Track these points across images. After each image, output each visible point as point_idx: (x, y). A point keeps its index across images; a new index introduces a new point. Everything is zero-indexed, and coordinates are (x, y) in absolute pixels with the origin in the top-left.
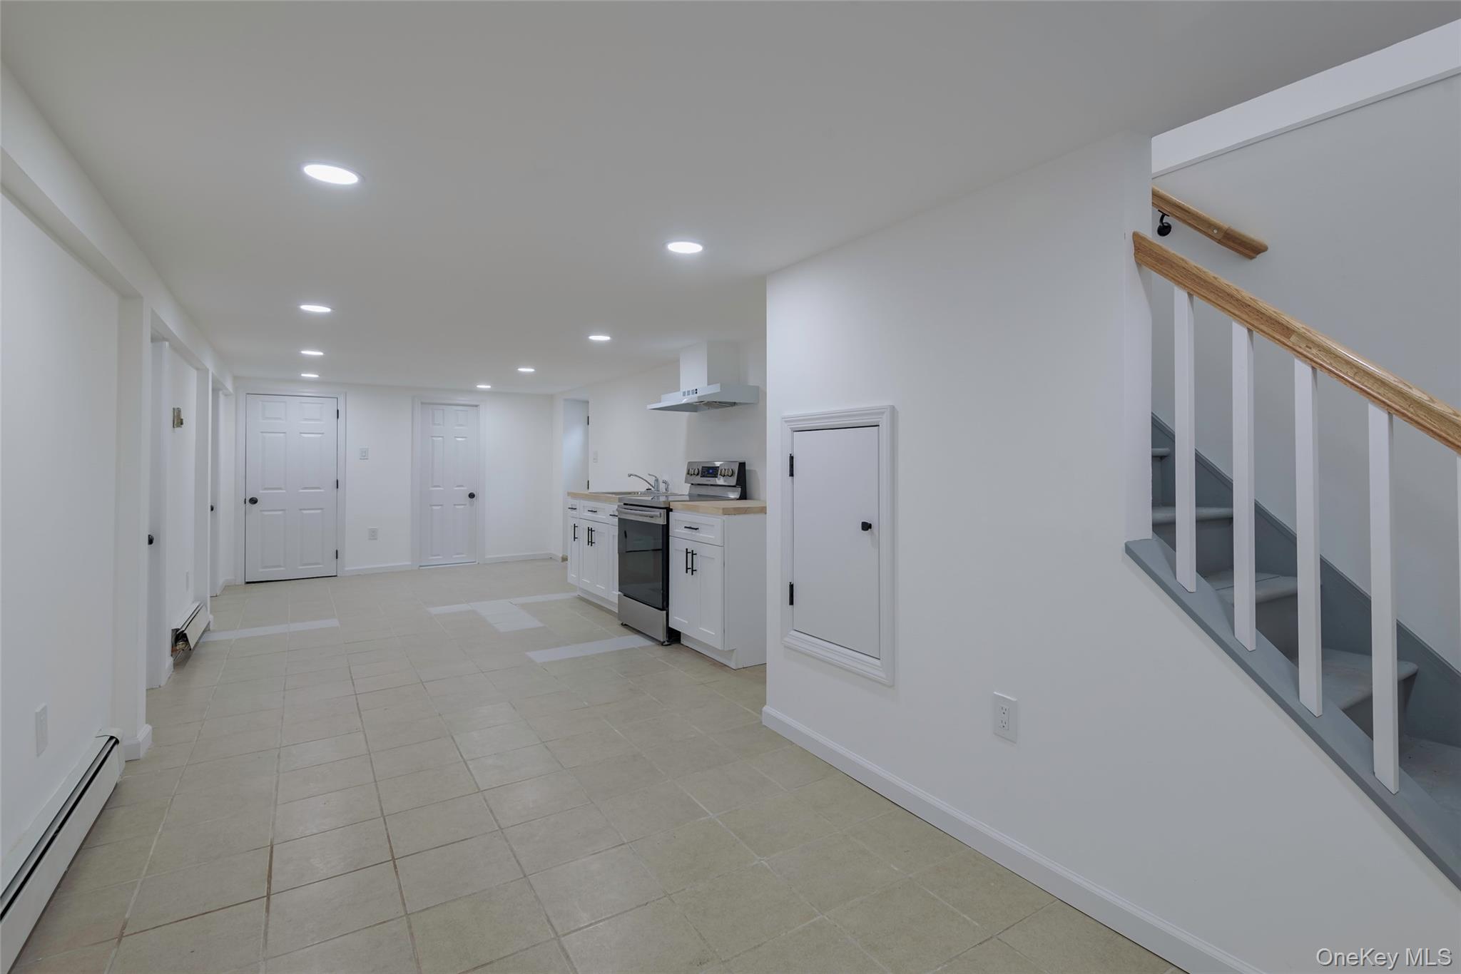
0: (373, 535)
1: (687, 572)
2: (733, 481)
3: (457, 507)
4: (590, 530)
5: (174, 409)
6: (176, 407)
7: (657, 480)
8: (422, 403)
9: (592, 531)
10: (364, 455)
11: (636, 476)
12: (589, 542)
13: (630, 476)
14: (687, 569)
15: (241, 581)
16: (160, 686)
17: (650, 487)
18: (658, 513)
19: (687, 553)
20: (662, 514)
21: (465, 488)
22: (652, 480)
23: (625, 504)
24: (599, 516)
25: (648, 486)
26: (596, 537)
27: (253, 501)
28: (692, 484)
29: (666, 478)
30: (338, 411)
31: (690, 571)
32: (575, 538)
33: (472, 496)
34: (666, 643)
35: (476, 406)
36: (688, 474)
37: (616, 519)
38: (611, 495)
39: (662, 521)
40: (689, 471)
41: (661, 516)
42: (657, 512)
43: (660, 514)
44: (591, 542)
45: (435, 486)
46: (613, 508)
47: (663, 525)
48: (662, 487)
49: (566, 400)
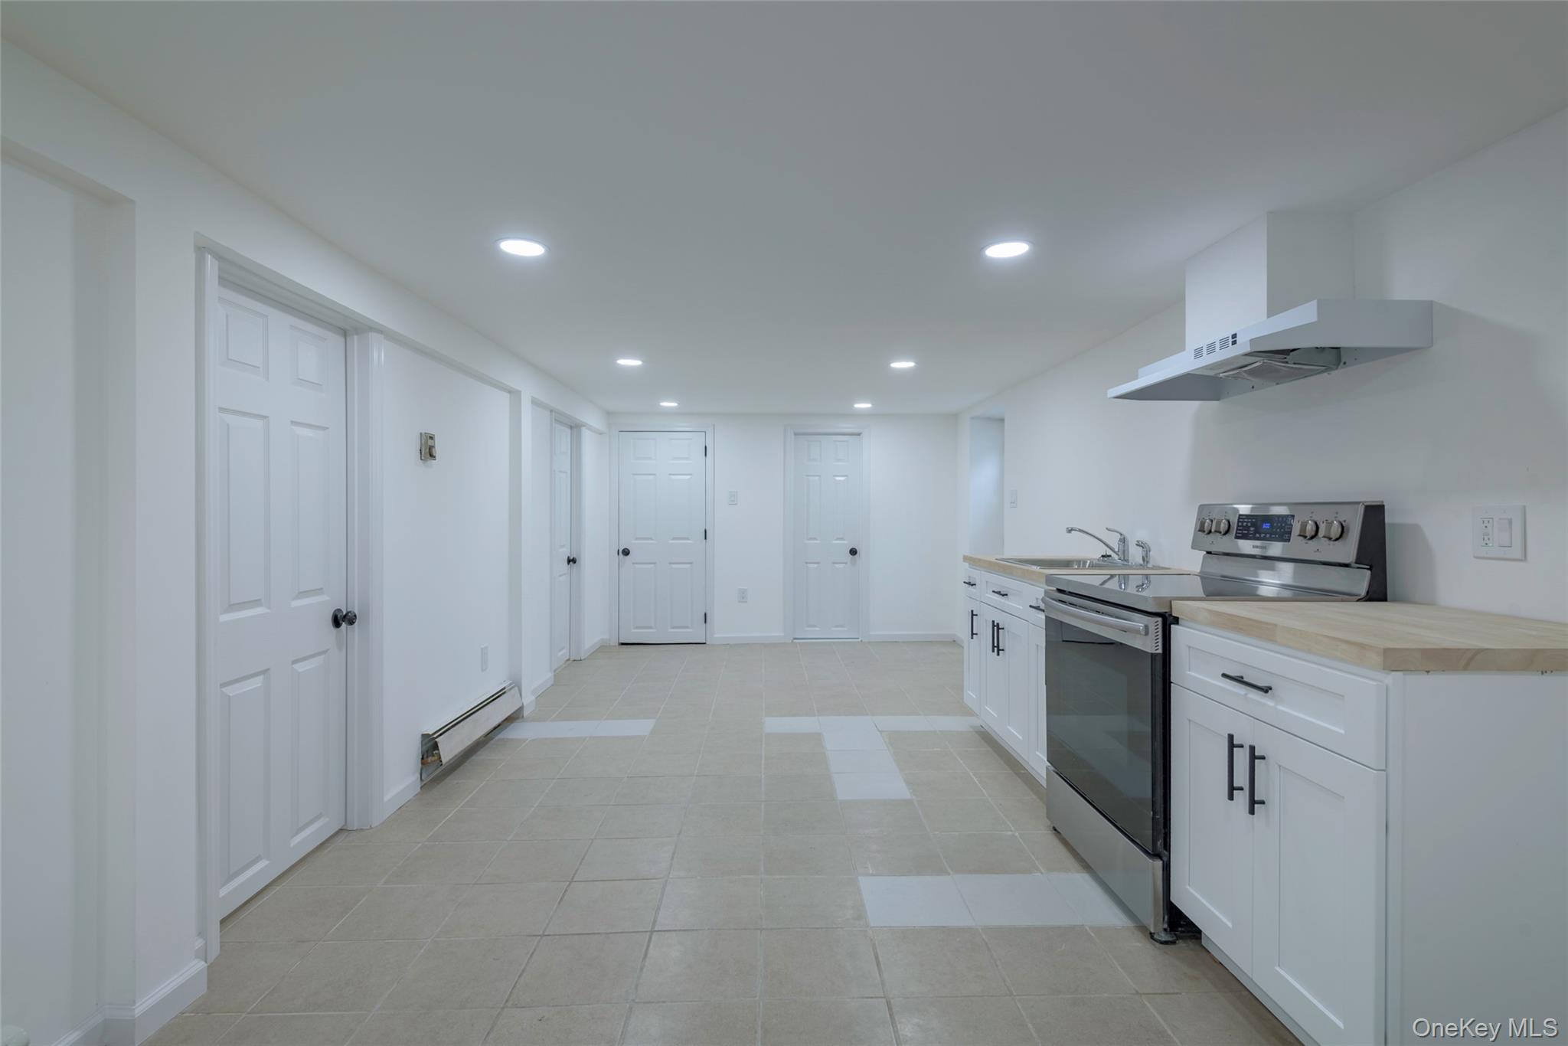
0: (743, 597)
1: (1231, 797)
2: (1347, 550)
3: (837, 566)
4: (996, 627)
5: (421, 434)
6: (423, 432)
7: (1123, 540)
8: (796, 434)
9: (998, 629)
10: (733, 500)
11: (1080, 531)
12: (994, 647)
13: (1070, 531)
14: (1232, 789)
15: (614, 642)
16: (371, 828)
17: (1109, 552)
18: (1141, 626)
19: (1232, 746)
20: (1152, 628)
21: (845, 542)
22: (1114, 541)
23: (1060, 591)
24: (1015, 604)
25: (1105, 550)
26: (1005, 641)
27: (626, 552)
28: (1209, 553)
29: (1142, 536)
30: (706, 447)
31: (1241, 798)
32: (973, 634)
33: (853, 552)
34: (1164, 937)
35: (859, 434)
36: (1202, 530)
37: (1042, 616)
38: (1034, 568)
39: (1151, 645)
40: (1202, 524)
41: (1147, 633)
42: (1139, 622)
43: (1146, 627)
44: (997, 648)
45: (811, 539)
46: (1037, 592)
47: (1153, 655)
48: (1135, 554)
49: (972, 418)
